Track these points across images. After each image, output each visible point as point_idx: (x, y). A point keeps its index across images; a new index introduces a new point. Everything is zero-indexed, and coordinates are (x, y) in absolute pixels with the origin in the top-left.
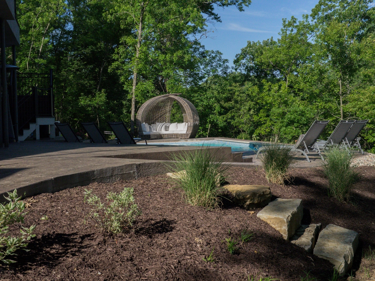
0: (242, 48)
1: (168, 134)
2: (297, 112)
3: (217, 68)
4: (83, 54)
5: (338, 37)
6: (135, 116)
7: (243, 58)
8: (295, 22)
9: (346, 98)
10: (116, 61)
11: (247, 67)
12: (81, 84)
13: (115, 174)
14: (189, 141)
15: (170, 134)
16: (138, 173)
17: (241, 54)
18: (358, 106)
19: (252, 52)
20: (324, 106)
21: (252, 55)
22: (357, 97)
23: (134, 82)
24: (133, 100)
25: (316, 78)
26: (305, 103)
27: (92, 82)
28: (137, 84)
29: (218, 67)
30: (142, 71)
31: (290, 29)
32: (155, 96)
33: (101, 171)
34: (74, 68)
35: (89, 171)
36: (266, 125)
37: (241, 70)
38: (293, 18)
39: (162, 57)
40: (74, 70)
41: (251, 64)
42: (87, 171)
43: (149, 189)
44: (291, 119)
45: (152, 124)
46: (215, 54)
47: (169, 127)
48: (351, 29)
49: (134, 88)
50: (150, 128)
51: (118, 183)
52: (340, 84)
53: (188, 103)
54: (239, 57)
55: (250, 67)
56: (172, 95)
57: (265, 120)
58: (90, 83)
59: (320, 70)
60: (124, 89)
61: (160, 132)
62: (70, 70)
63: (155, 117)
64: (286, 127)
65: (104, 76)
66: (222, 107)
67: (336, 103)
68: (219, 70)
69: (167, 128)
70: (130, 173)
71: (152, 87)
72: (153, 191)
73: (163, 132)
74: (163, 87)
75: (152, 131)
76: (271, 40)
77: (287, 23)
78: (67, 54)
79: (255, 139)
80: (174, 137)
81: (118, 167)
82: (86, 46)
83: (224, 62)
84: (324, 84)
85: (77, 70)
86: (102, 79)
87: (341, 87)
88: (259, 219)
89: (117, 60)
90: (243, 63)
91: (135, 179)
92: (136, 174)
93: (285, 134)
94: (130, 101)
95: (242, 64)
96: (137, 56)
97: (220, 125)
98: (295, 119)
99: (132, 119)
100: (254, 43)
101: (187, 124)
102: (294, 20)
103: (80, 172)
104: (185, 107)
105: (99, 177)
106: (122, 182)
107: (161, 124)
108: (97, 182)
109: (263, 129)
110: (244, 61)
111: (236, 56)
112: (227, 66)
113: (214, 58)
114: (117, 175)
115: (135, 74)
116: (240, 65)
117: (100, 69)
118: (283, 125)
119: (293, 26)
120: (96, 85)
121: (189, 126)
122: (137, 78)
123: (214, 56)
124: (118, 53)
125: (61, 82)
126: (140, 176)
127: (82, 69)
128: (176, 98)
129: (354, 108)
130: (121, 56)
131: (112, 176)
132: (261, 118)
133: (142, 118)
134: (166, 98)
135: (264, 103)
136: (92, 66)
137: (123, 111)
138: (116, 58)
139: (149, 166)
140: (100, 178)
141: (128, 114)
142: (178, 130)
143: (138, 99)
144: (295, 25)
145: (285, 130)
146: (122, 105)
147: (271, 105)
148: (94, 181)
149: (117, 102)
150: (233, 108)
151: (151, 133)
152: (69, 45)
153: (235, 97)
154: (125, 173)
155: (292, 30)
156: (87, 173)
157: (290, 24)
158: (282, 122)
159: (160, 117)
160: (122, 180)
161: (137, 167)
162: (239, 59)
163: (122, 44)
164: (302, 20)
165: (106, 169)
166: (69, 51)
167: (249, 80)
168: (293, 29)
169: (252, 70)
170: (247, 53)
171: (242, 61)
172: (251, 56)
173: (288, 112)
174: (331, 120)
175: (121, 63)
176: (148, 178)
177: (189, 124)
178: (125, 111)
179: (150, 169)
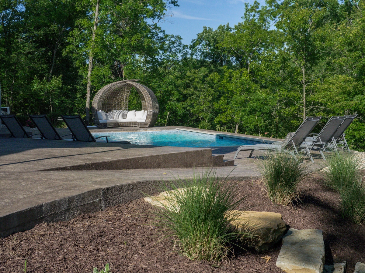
0: (198, 34)
1: (125, 123)
2: (260, 100)
3: (177, 54)
4: (35, 36)
5: (303, 23)
6: (91, 103)
7: (199, 44)
8: (257, 7)
9: (310, 87)
10: (70, 44)
11: (203, 53)
12: (33, 67)
13: (73, 206)
14: (148, 130)
15: (128, 122)
16: (105, 201)
17: (197, 40)
18: (327, 97)
19: (208, 38)
20: (287, 95)
21: (209, 41)
22: (327, 87)
23: (90, 67)
24: (88, 85)
25: (279, 66)
26: (267, 91)
27: (44, 66)
28: (93, 68)
29: (177, 52)
30: (98, 55)
31: (253, 14)
32: (112, 82)
33: (53, 205)
34: (24, 51)
35: (34, 207)
36: (226, 113)
37: (197, 56)
38: (255, 2)
39: (119, 41)
40: (26, 53)
41: (207, 50)
42: (31, 207)
43: (124, 229)
44: (254, 108)
45: (108, 111)
46: (175, 39)
47: (126, 115)
48: (317, 15)
49: (89, 72)
50: (106, 115)
51: (78, 220)
52: (304, 72)
53: (147, 90)
54: (195, 43)
55: (206, 53)
56: (129, 81)
57: (226, 108)
58: (42, 67)
59: (283, 58)
60: (79, 74)
61: (118, 120)
62: (21, 52)
63: (112, 104)
64: (248, 115)
65: (57, 59)
66: (181, 94)
67: (298, 91)
68: (179, 55)
69: (124, 116)
70: (94, 202)
71: (109, 72)
72: (129, 232)
73: (121, 120)
74: (119, 72)
75: (108, 119)
76: (227, 26)
77: (249, 8)
78: (18, 35)
79: (219, 129)
80: (132, 125)
81: (77, 196)
82: (38, 28)
83: (184, 48)
84: (286, 72)
85: (29, 53)
86: (55, 62)
87: (304, 75)
88: (279, 269)
89: (72, 43)
90: (199, 48)
91: (102, 210)
92: (103, 203)
93: (248, 123)
94: (85, 86)
95: (197, 50)
96: (93, 39)
97: (179, 113)
98: (257, 107)
99: (88, 106)
100: (210, 29)
101: (146, 111)
102: (257, 4)
103: (19, 210)
104: (144, 94)
105: (49, 214)
106: (83, 217)
107: (118, 111)
108: (47, 221)
109: (223, 117)
110: (200, 47)
111: (192, 42)
112: (187, 51)
113: (173, 43)
114: (77, 207)
115: (91, 58)
116: (196, 51)
117: (53, 52)
118: (245, 114)
119: (256, 11)
120: (49, 69)
121: (148, 114)
122: (92, 63)
123: (173, 41)
124: (73, 36)
125: (11, 65)
126: (109, 205)
127: (34, 52)
128: (135, 84)
129: (324, 98)
130: (76, 39)
131: (68, 210)
132: (221, 105)
133: (98, 105)
134: (123, 84)
135: (225, 90)
136: (44, 49)
137: (77, 95)
138: (71, 41)
139: (120, 190)
140: (51, 215)
141: (83, 100)
142: (136, 118)
143: (94, 84)
144: (257, 10)
145: (247, 119)
146: (76, 89)
147: (233, 93)
148: (41, 220)
149: (71, 86)
150: (193, 95)
151: (108, 122)
152: (20, 26)
153: (195, 84)
154: (87, 203)
155: (254, 15)
156: (31, 210)
157: (252, 9)
158: (244, 111)
159: (117, 104)
160: (83, 214)
161: (104, 193)
162: (195, 45)
163: (77, 27)
164: (265, 5)
165: (60, 201)
166: (20, 32)
167: (204, 66)
168: (256, 14)
169: (208, 55)
170: (204, 39)
171: (198, 46)
172: (207, 41)
173: (250, 100)
174: (294, 109)
175: (75, 46)
176: (119, 206)
177: (149, 112)
178: (78, 96)
179: (122, 194)
